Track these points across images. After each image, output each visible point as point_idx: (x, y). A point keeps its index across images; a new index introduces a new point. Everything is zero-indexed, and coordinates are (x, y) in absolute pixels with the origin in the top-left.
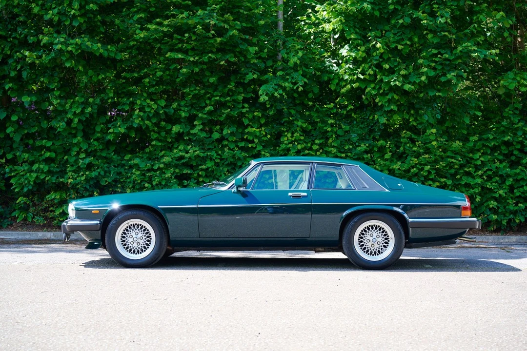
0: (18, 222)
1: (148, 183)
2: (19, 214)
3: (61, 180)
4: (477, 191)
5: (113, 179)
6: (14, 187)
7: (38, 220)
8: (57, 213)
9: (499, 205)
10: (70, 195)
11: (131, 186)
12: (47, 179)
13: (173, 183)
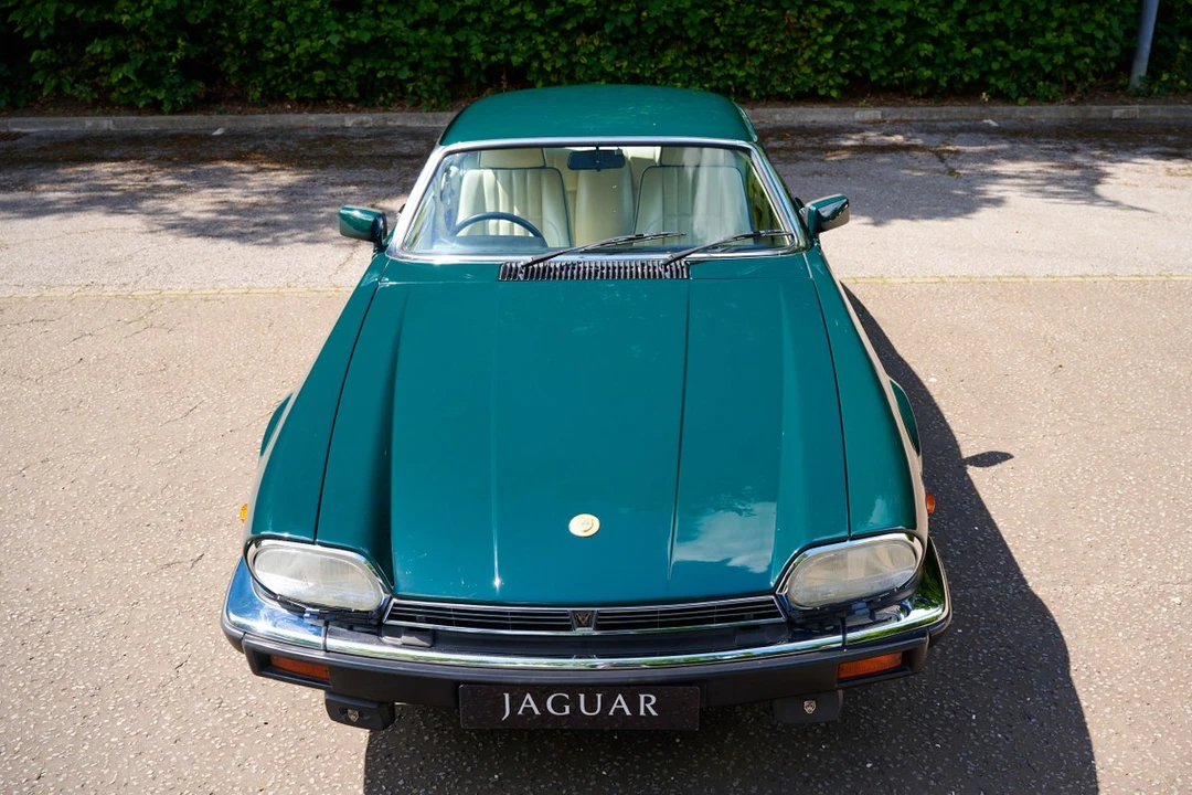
0: (45, 94)
1: (280, 19)
2: (46, 79)
3: (107, 17)
4: (898, 23)
5: (209, 12)
6: (19, 28)
7: (81, 92)
8: (115, 80)
9: (937, 51)
10: (132, 43)
11: (247, 25)
12: (78, 14)
13: (327, 18)
